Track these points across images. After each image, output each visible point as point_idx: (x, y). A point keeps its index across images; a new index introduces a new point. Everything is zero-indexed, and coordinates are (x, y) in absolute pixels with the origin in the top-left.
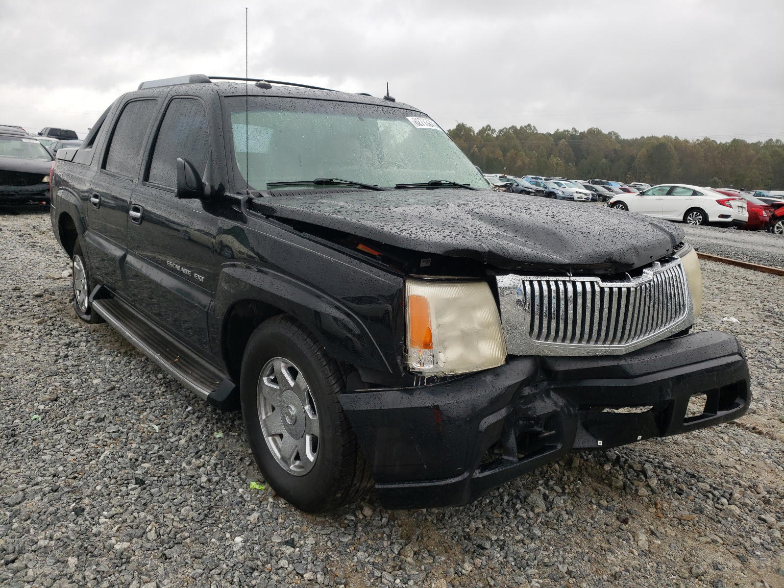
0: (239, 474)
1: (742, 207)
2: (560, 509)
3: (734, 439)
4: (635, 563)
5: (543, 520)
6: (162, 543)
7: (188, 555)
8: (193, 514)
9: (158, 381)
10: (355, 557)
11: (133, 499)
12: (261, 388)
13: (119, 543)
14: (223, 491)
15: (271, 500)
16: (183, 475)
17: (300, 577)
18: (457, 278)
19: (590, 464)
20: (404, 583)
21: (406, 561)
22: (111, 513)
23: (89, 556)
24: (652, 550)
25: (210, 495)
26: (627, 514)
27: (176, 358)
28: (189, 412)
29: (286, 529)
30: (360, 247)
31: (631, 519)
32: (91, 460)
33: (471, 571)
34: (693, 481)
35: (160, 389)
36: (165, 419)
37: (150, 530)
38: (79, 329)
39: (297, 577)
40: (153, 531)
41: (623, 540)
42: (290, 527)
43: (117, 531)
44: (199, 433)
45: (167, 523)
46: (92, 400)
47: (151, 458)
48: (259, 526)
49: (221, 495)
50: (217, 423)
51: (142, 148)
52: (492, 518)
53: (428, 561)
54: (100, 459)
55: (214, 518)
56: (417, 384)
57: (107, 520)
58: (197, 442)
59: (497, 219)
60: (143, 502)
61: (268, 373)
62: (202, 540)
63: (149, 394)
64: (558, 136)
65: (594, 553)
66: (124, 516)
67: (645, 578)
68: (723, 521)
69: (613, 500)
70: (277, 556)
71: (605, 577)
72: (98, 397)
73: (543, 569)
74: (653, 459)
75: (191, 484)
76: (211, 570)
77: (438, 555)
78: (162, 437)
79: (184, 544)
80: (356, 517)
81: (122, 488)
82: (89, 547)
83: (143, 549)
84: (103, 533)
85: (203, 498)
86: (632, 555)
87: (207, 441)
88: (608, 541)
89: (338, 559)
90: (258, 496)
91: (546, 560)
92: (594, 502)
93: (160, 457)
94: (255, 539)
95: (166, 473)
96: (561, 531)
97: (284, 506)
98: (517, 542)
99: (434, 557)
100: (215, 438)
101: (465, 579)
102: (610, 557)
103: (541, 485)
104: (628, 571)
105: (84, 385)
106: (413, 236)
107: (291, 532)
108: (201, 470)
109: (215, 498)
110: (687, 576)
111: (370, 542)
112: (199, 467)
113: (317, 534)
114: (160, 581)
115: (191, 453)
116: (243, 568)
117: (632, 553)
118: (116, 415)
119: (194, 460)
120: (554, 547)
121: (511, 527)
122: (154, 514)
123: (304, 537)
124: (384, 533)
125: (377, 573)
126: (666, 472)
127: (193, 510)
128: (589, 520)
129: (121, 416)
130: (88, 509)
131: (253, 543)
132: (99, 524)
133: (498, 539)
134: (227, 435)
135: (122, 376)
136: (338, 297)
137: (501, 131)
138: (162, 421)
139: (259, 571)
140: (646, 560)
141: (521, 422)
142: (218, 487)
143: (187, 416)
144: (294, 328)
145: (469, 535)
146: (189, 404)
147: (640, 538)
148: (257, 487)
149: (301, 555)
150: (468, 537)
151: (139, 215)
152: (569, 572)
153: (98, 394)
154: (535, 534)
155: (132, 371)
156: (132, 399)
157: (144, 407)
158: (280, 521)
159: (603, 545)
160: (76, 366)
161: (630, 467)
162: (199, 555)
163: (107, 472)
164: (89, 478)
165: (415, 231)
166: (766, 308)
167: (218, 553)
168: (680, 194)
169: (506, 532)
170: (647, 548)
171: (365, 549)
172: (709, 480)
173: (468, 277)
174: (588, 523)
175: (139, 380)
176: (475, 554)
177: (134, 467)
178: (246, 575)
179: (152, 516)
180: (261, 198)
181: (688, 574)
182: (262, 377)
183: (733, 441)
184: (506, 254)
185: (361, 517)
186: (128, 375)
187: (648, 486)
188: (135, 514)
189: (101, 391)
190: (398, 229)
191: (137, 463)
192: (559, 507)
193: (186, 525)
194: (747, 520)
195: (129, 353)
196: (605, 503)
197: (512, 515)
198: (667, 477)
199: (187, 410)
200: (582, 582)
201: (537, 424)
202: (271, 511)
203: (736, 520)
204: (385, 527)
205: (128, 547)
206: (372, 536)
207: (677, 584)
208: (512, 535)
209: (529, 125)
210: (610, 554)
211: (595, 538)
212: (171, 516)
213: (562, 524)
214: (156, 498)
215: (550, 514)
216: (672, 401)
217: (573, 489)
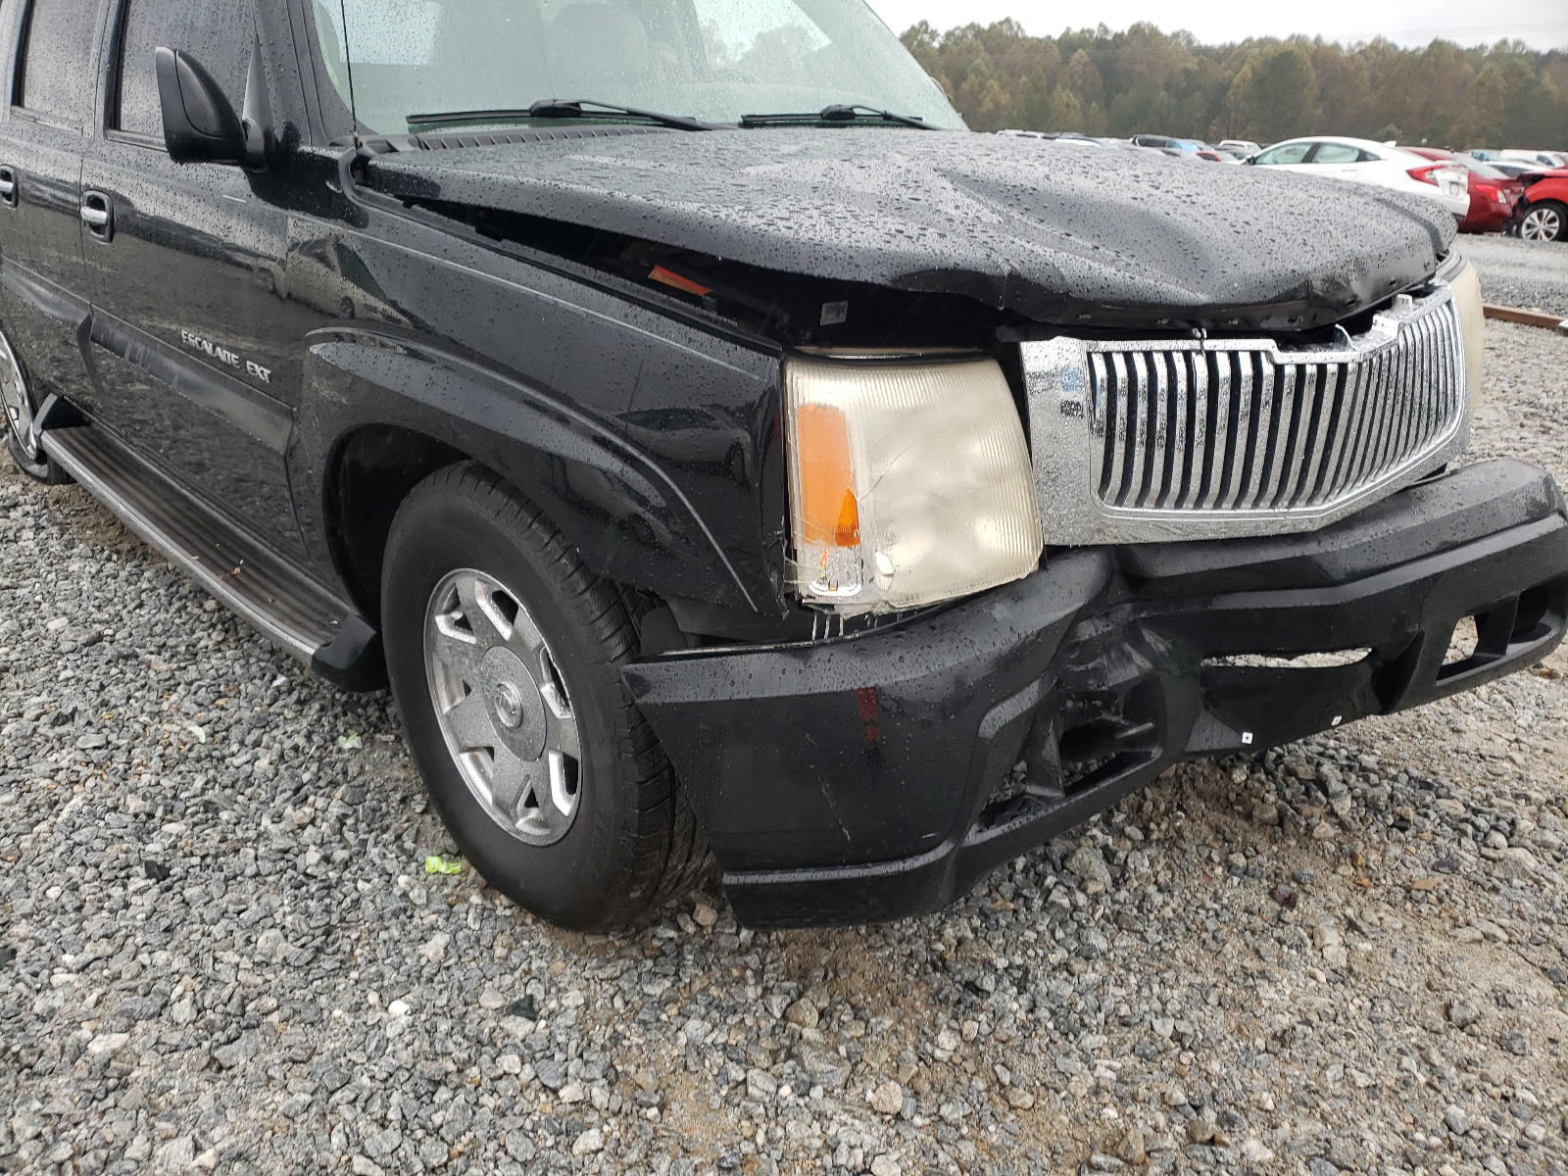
0: (399, 837)
1: (1457, 184)
2: (1143, 881)
3: (1501, 692)
4: (1320, 1002)
5: (1107, 911)
6: (210, 1028)
7: (275, 1056)
8: (287, 949)
9: (205, 617)
10: (681, 1034)
11: (139, 917)
12: (433, 642)
13: (100, 1037)
14: (361, 885)
15: (475, 899)
16: (262, 850)
17: (551, 1097)
18: (920, 352)
19: (1199, 769)
20: (800, 1096)
21: (801, 1037)
22: (83, 958)
23: (23, 1076)
24: (1356, 968)
25: (328, 895)
26: (1294, 885)
27: (236, 565)
28: (278, 688)
29: (513, 970)
30: (657, 274)
31: (1301, 897)
32: (38, 822)
33: (955, 1051)
34: (1428, 799)
35: (209, 635)
36: (222, 708)
37: (181, 997)
38: (21, 499)
39: (543, 1097)
40: (187, 1001)
41: (1290, 947)
42: (524, 966)
43: (98, 1003)
44: (300, 740)
45: (222, 977)
46: (46, 669)
47: (187, 808)
48: (448, 968)
49: (355, 895)
50: (345, 714)
51: (95, 42)
52: (994, 912)
53: (852, 1033)
54: (60, 820)
55: (339, 956)
56: (821, 634)
57: (71, 977)
58: (296, 763)
59: (1017, 191)
60: (164, 923)
61: (445, 605)
62: (310, 1014)
63: (183, 649)
64: (1069, 44)
65: (1230, 984)
66: (115, 965)
67: (1349, 1037)
68: (1504, 888)
69: (1257, 852)
70: (495, 1045)
71: (1260, 1043)
72: (60, 663)
73: (1120, 1033)
74: (1336, 750)
75: (283, 871)
76: (332, 1093)
77: (875, 1015)
78: (215, 753)
79: (264, 1027)
80: (679, 929)
81: (111, 891)
82: (23, 1053)
83: (162, 1048)
84: (62, 1012)
85: (312, 904)
86: (1313, 983)
87: (320, 759)
88: (1257, 952)
89: (641, 1042)
90: (446, 891)
91: (1124, 1010)
92: (1216, 859)
93: (208, 806)
94: (439, 1003)
95: (223, 846)
96: (1151, 935)
97: (508, 912)
98: (1054, 969)
99: (867, 1022)
100: (340, 751)
101: (942, 1072)
102: (1267, 992)
103: (1095, 825)
104: (1308, 1023)
105: (27, 633)
106: (804, 236)
107: (525, 980)
108: (306, 833)
109: (340, 903)
110: (1441, 1027)
111: (714, 991)
112: (302, 827)
113: (587, 980)
114: (203, 1133)
115: (284, 791)
116: (411, 1082)
117: (1313, 977)
118: (104, 704)
119: (289, 810)
120: (1139, 976)
121: (1038, 933)
122: (191, 955)
123: (555, 988)
124: (746, 967)
125: (736, 1073)
126: (1367, 780)
127: (286, 937)
128: (1209, 904)
129: (115, 707)
130: (23, 949)
131: (435, 1014)
132: (52, 989)
133: (1011, 965)
134: (369, 741)
135: (119, 607)
136: (605, 415)
137: (949, 35)
138: (214, 714)
139: (452, 1086)
140: (1346, 993)
141: (1070, 704)
142: (347, 875)
143: (275, 700)
144: (499, 497)
145: (944, 961)
146: (280, 668)
147: (1328, 941)
148: (443, 868)
149: (551, 1037)
150: (940, 964)
151: (102, 216)
152: (1178, 1037)
153: (62, 654)
154: (1093, 948)
155: (144, 596)
156: (142, 663)
157: (172, 682)
158: (499, 952)
159: (1247, 963)
160: (8, 588)
161: (1290, 772)
162: (301, 1055)
163: (77, 850)
164: (29, 868)
165: (807, 223)
166: (1523, 396)
167: (348, 1046)
168: (1332, 158)
169: (1026, 945)
170: (1344, 963)
171: (703, 1011)
172: (1461, 791)
173: (950, 350)
174: (1208, 911)
175: (162, 616)
176: (962, 1007)
177: (143, 834)
178: (418, 1098)
179: (186, 960)
180: (394, 156)
181: (1443, 1022)
182: (432, 613)
183: (1499, 698)
184: (1056, 280)
185: (691, 929)
186: (133, 605)
187: (1332, 813)
188: (144, 958)
189: (66, 646)
190: (761, 217)
191: (150, 825)
192: (1141, 876)
193: (271, 976)
194: (1554, 883)
195: (139, 552)
196: (1239, 860)
197: (1037, 903)
198: (1372, 792)
199: (276, 683)
200: (1209, 1058)
201: (1107, 707)
202: (477, 927)
203: (1530, 882)
204: (748, 952)
205: (125, 1046)
206: (718, 975)
207: (1420, 1048)
208: (1040, 952)
209: (1008, 20)
210: (1265, 983)
211: (1228, 946)
212: (231, 957)
213: (1152, 917)
214: (194, 912)
215: (1123, 895)
216: (1421, 635)
217: (1167, 830)
